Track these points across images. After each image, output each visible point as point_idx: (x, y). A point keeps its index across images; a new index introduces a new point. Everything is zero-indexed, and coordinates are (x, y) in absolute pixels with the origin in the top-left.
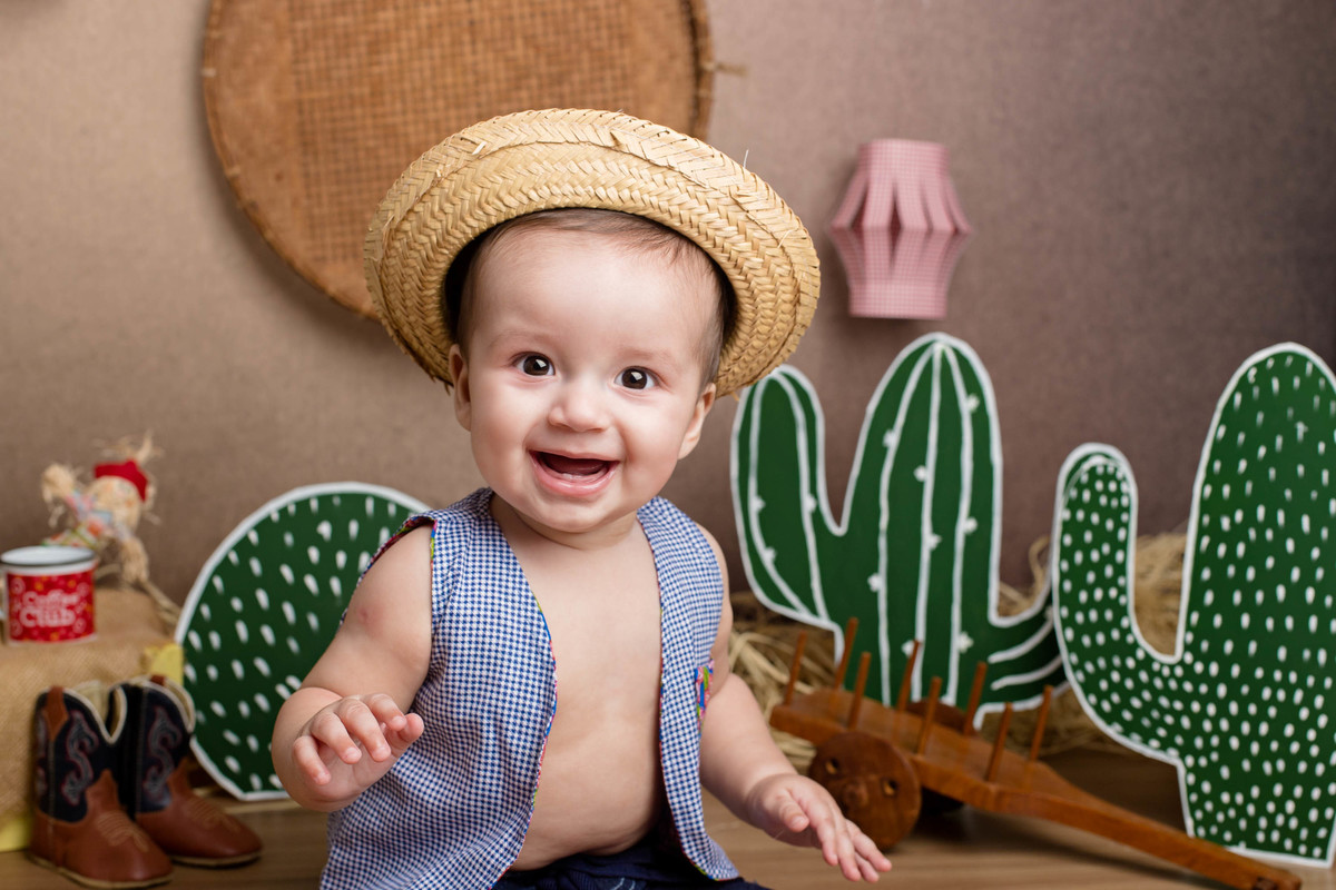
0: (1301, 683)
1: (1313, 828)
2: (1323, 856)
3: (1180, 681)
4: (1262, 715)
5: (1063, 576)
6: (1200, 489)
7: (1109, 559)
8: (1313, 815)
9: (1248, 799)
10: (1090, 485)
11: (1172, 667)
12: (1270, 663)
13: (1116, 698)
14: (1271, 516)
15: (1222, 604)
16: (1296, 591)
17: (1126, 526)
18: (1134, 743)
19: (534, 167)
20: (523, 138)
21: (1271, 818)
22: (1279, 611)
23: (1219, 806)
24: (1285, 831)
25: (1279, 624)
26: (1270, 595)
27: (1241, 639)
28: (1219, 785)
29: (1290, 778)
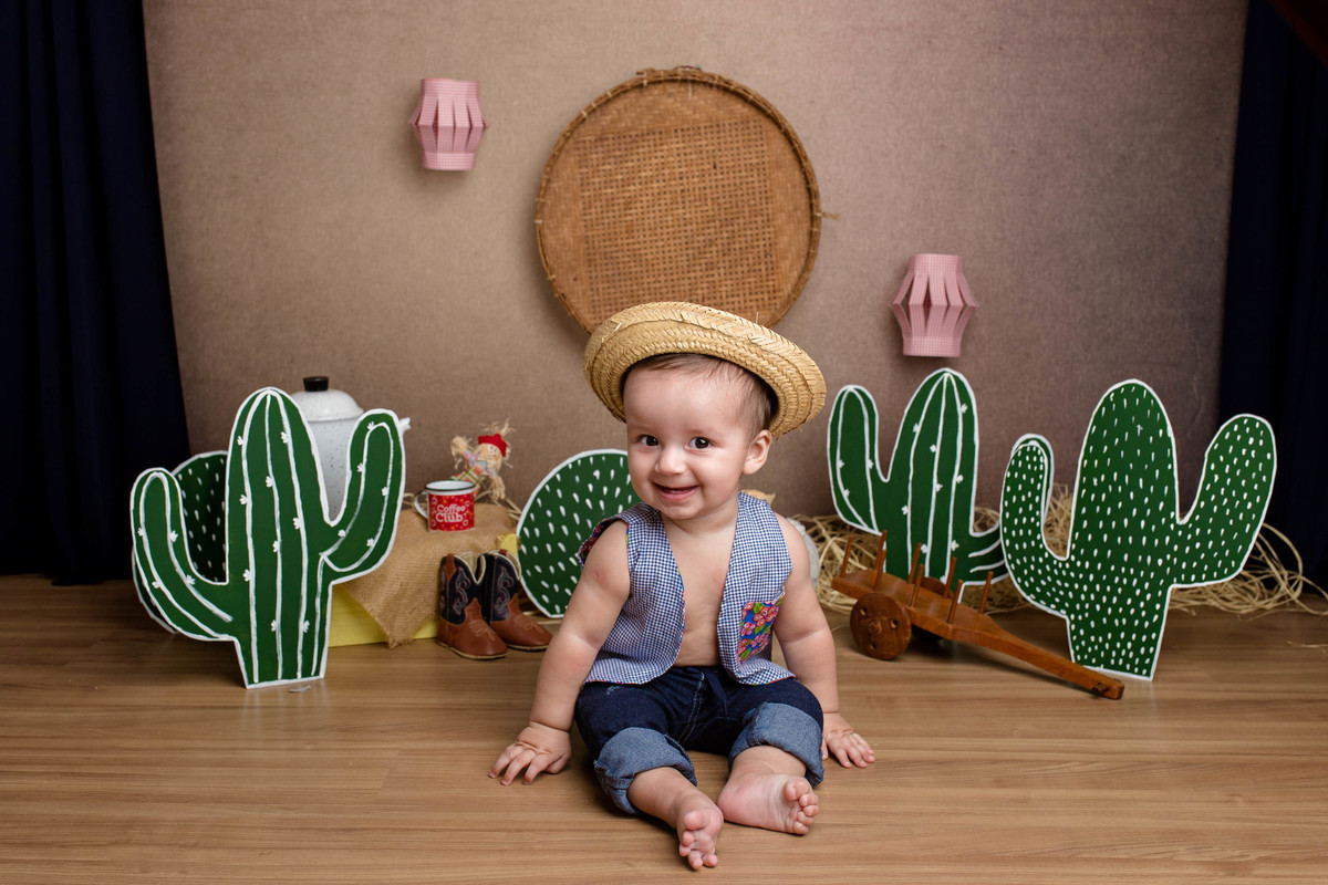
0: (1137, 574)
1: (1143, 658)
2: (1148, 674)
3: (1068, 571)
4: (1114, 592)
5: (1005, 510)
6: (1081, 461)
7: (1029, 501)
8: (1142, 650)
9: (1105, 640)
10: (1023, 458)
11: (1064, 563)
12: (1119, 562)
13: (1032, 580)
14: (1121, 478)
15: (1093, 528)
16: (1134, 522)
17: (1042, 482)
18: (1042, 606)
21: (1119, 651)
22: (1125, 533)
23: (1089, 643)
24: (1126, 659)
25: (1125, 540)
26: (1120, 524)
27: (1103, 548)
28: (1089, 632)
29: (1129, 629)
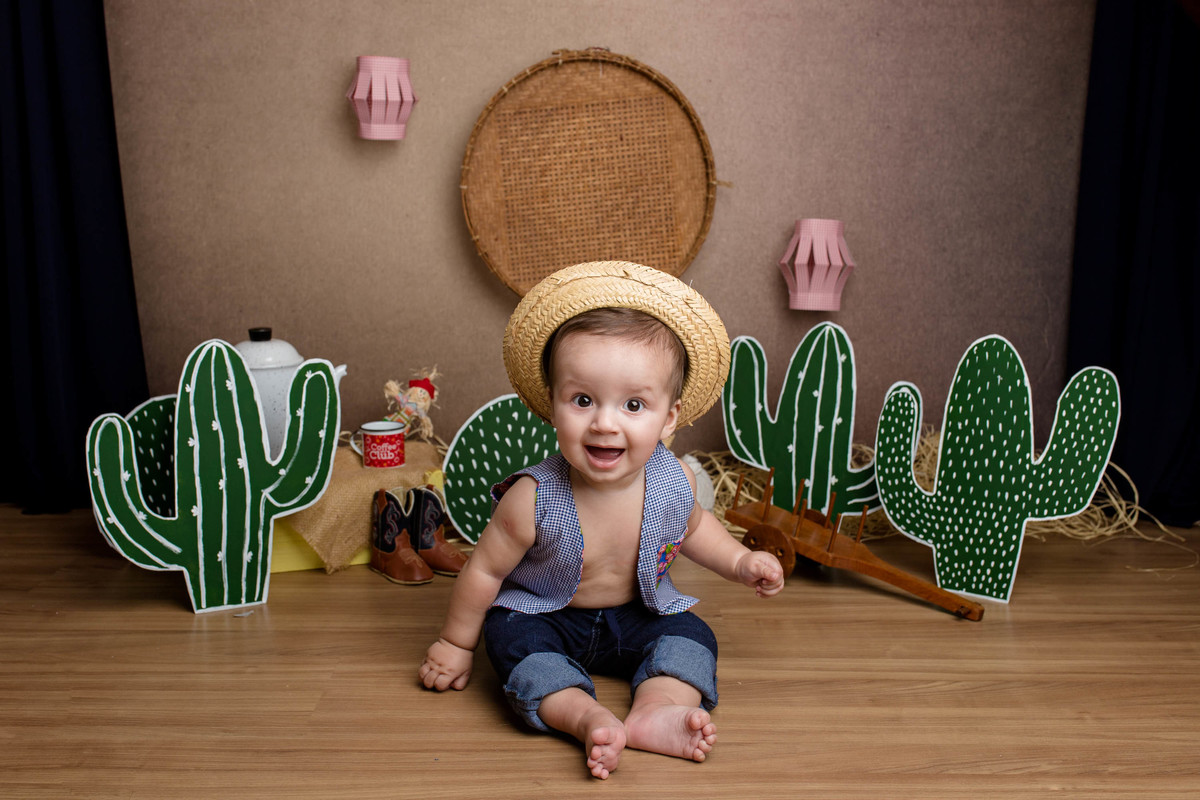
0: (995, 509)
1: (1000, 583)
2: (1005, 598)
3: (935, 505)
4: (975, 524)
5: (879, 449)
6: (947, 408)
7: (902, 441)
8: (1000, 576)
9: (967, 567)
10: (895, 403)
11: (931, 498)
12: (981, 498)
13: (903, 512)
14: (983, 423)
15: (957, 467)
16: (994, 462)
17: (912, 425)
18: (911, 536)
19: (587, 289)
20: (580, 275)
21: (979, 577)
22: (985, 472)
23: (953, 569)
24: (986, 584)
25: (985, 478)
26: (981, 463)
27: (966, 485)
28: (953, 559)
29: (988, 557)
